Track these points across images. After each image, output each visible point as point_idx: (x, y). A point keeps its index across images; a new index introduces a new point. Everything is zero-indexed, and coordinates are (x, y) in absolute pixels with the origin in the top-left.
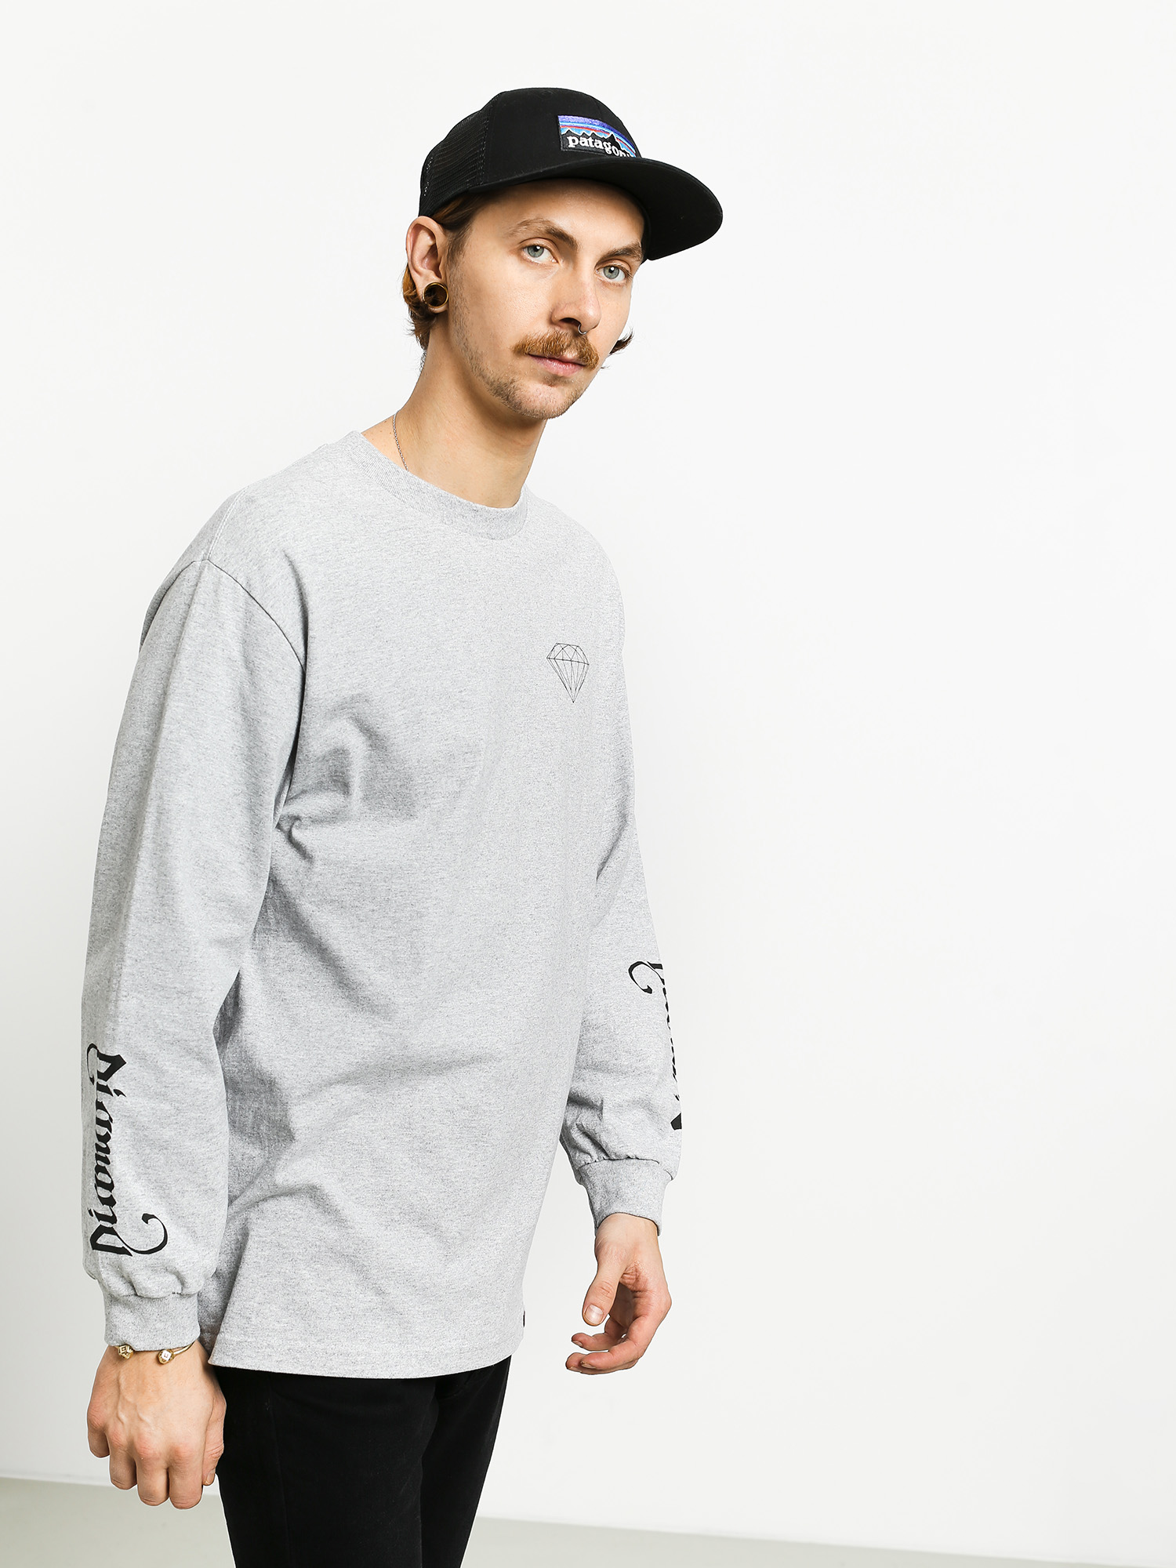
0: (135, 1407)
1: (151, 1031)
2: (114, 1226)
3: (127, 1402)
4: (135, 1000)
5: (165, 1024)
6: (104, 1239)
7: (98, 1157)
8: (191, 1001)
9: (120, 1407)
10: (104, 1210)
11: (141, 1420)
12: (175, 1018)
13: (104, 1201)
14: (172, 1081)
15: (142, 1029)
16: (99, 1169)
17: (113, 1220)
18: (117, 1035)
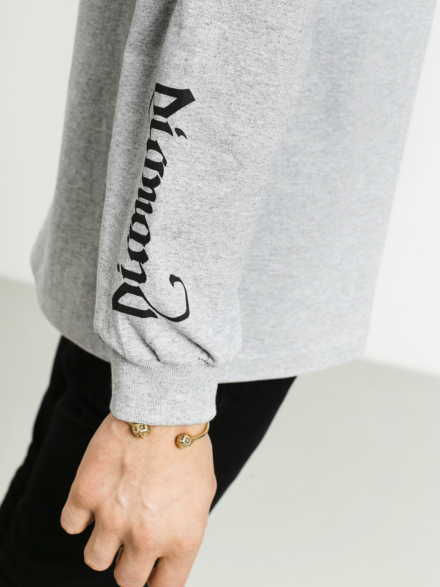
0: (140, 493)
1: (231, 67)
2: (141, 286)
3: (131, 485)
4: (217, 31)
5: (248, 62)
6: (127, 300)
7: (139, 204)
8: (281, 39)
9: (121, 489)
10: (133, 266)
11: (145, 507)
12: (259, 57)
13: (134, 256)
14: (242, 129)
15: (220, 63)
16: (138, 218)
17: (142, 278)
18: (190, 66)
